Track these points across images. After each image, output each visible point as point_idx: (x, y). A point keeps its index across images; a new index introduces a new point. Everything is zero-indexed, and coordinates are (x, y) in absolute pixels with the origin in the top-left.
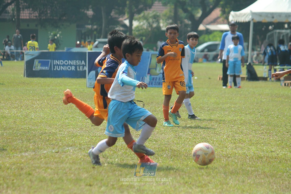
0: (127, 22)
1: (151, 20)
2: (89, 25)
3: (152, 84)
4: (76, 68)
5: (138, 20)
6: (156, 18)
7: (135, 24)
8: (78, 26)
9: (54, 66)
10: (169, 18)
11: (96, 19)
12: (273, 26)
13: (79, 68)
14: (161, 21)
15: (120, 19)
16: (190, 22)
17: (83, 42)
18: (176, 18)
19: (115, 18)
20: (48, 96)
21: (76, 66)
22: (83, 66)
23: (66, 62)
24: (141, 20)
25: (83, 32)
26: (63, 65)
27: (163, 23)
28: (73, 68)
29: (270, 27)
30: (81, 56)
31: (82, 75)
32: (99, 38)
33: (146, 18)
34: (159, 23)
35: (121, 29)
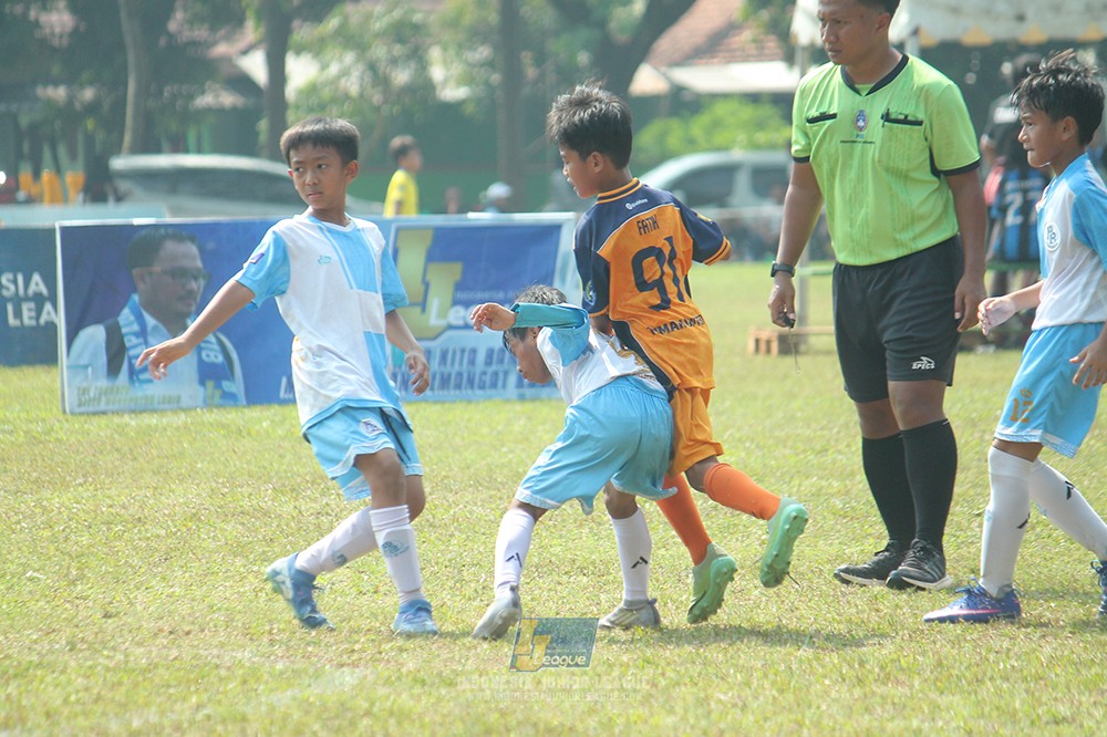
0: (255, 65)
1: (380, 52)
2: (56, 84)
5: (315, 49)
6: (409, 37)
7: (300, 71)
10: (475, 37)
11: (89, 51)
13: (18, 314)
14: (435, 52)
15: (221, 49)
18: (510, 37)
19: (193, 43)
22: (40, 301)
24: (329, 53)
25: (25, 121)
27: (447, 65)
30: (25, 250)
31: (35, 349)
33: (353, 41)
34: (423, 66)
35: (228, 99)
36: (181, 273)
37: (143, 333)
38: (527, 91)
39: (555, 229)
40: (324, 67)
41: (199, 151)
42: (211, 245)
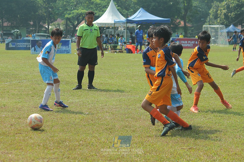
0: (47, 27)
1: (56, 26)
2: (31, 28)
3: (57, 52)
4: (26, 46)
5: (51, 25)
6: (59, 25)
7: (50, 27)
8: (27, 29)
9: (17, 45)
10: (64, 25)
11: (34, 25)
12: (106, 28)
13: (28, 46)
14: (61, 26)
15: (44, 25)
16: (72, 26)
17: (29, 35)
18: (67, 25)
19: (42, 25)
20: (15, 58)
21: (26, 45)
22: (29, 45)
23: (22, 44)
24: (52, 26)
25: (29, 31)
26: (21, 45)
27: (62, 27)
28: (25, 46)
29: (105, 28)
30: (28, 41)
31: (29, 49)
32: (35, 33)
33: (55, 25)
34: (60, 27)
35: (45, 29)
36: (40, 43)
37: (37, 48)
38: (68, 29)
39: (69, 40)
40: (52, 27)
41: (42, 33)
42: (42, 41)
